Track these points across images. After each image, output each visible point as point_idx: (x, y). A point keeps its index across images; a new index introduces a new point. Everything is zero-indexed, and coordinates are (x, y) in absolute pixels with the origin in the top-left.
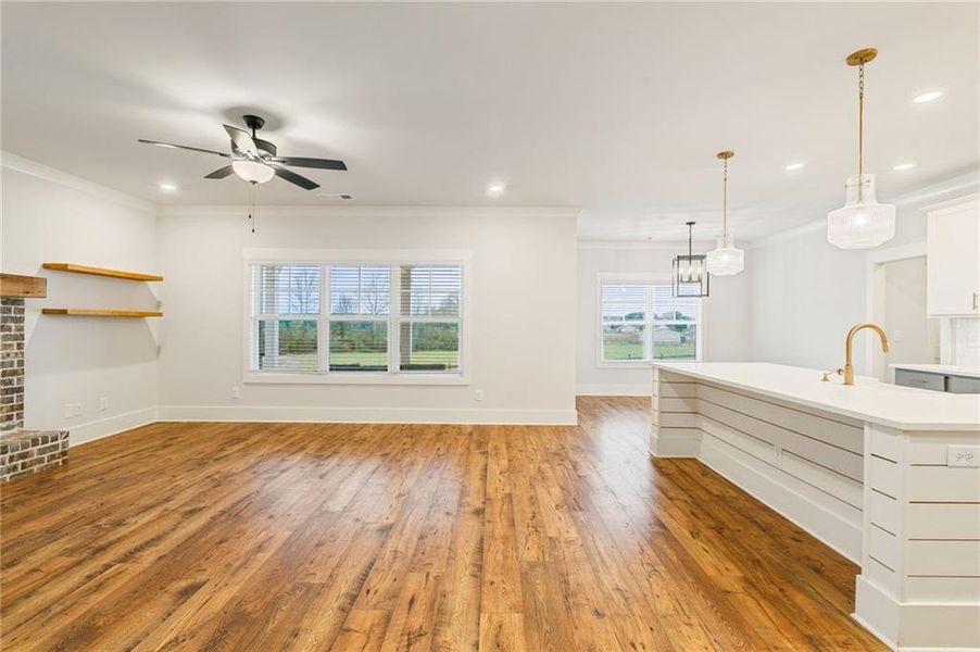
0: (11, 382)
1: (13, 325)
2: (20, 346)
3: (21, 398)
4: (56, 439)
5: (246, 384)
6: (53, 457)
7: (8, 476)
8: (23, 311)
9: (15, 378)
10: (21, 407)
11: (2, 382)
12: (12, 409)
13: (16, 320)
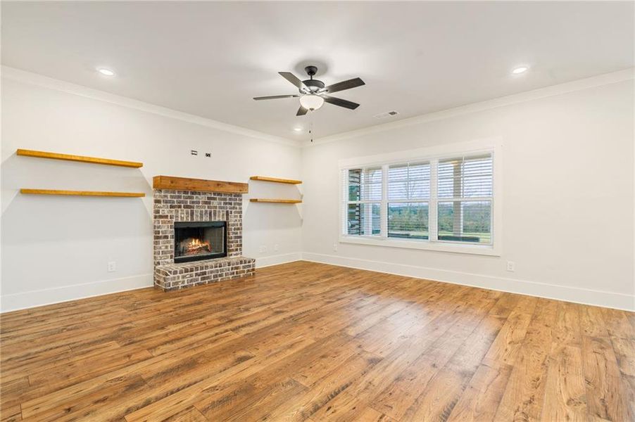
0: (237, 233)
1: (238, 207)
2: (240, 216)
3: (241, 241)
4: (249, 262)
5: (341, 243)
6: (248, 271)
8: (241, 200)
9: (239, 231)
10: (241, 245)
11: (234, 233)
12: (238, 246)
13: (239, 204)
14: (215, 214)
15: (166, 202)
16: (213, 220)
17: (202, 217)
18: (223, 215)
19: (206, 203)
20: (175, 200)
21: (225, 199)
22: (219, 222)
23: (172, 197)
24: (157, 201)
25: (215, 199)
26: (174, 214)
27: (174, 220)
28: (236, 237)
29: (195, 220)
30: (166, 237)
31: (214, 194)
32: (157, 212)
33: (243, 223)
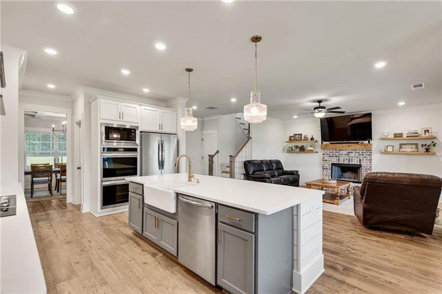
2: (370, 162)
8: (371, 153)
11: (364, 171)
13: (369, 155)
14: (352, 160)
15: (327, 154)
16: (351, 163)
17: (344, 161)
18: (357, 162)
19: (347, 155)
20: (331, 154)
21: (359, 153)
22: (355, 165)
23: (329, 152)
24: (324, 154)
25: (352, 153)
26: (330, 159)
27: (330, 162)
29: (340, 163)
30: (327, 169)
31: (352, 150)
32: (323, 158)
33: (372, 166)
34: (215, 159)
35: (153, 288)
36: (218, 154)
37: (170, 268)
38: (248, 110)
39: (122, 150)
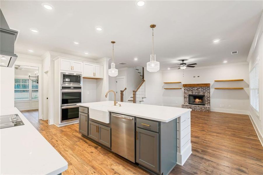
1: (208, 91)
2: (209, 94)
3: (210, 101)
7: (199, 110)
8: (210, 88)
9: (209, 98)
10: (210, 103)
12: (208, 103)
13: (209, 90)
14: (200, 93)
15: (186, 90)
17: (195, 93)
18: (202, 93)
19: (197, 90)
20: (188, 89)
21: (203, 88)
22: (201, 95)
24: (184, 90)
25: (200, 89)
26: (188, 92)
27: (188, 94)
28: (207, 100)
29: (193, 94)
30: (186, 98)
31: (200, 87)
32: (184, 92)
33: (211, 96)
34: (124, 93)
35: (99, 166)
36: (126, 90)
37: (107, 155)
38: (149, 65)
39: (73, 88)
